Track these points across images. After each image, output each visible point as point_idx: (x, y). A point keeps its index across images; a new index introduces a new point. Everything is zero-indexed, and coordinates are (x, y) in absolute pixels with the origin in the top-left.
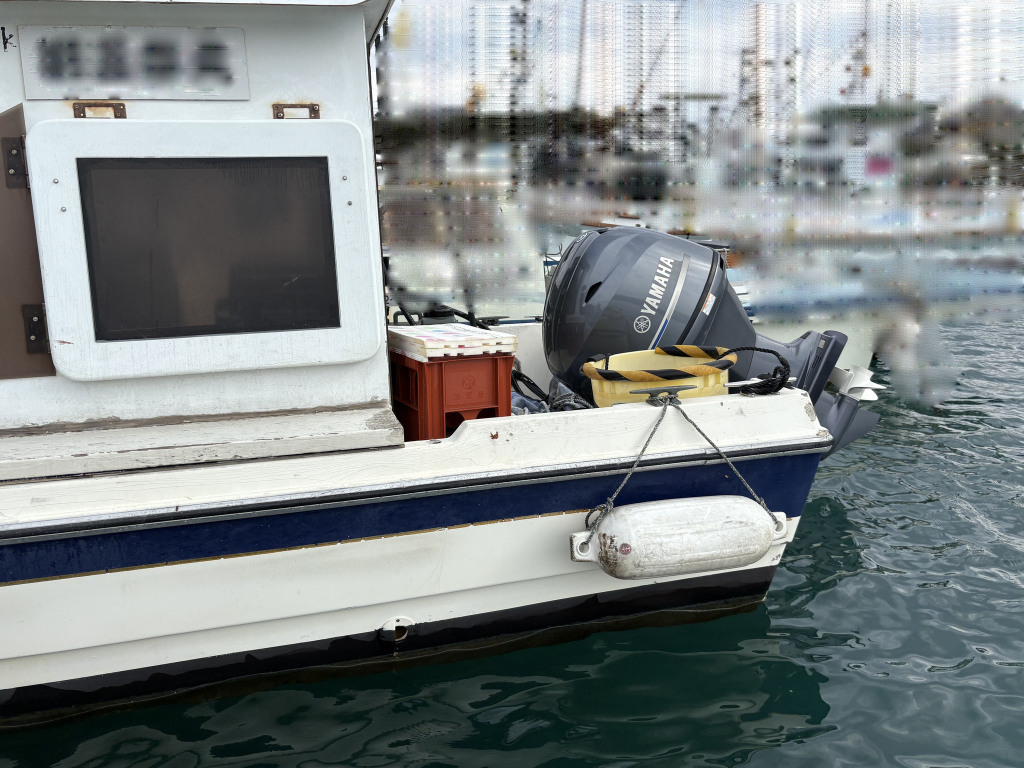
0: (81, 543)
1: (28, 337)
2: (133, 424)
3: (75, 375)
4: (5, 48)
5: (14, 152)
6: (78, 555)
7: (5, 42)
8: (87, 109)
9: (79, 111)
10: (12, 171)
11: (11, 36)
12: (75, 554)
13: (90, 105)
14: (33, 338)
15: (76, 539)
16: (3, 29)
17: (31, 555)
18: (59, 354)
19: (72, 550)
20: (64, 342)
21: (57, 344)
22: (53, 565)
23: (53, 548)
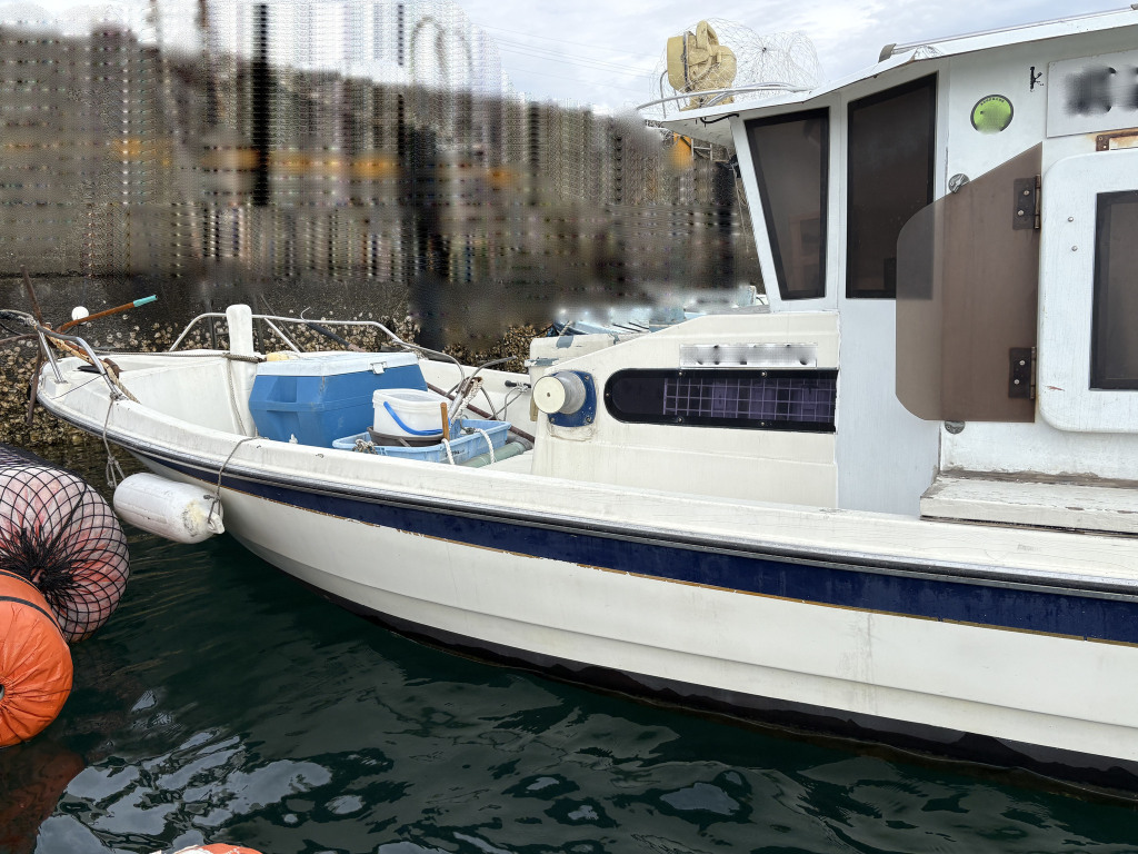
0: (1063, 601)
1: (1012, 380)
2: (1113, 484)
3: (1061, 424)
4: (1032, 87)
5: (1027, 193)
6: (1057, 614)
7: (1033, 80)
8: (1111, 141)
9: (1102, 143)
10: (1021, 213)
11: (1040, 75)
12: (1054, 612)
13: (1115, 136)
14: (1017, 382)
15: (1059, 596)
16: (1033, 69)
17: (1009, 601)
18: (1047, 401)
19: (1052, 607)
20: (1054, 388)
21: (1047, 390)
22: (1029, 618)
23: (1032, 600)
